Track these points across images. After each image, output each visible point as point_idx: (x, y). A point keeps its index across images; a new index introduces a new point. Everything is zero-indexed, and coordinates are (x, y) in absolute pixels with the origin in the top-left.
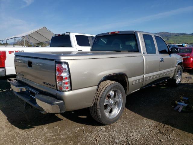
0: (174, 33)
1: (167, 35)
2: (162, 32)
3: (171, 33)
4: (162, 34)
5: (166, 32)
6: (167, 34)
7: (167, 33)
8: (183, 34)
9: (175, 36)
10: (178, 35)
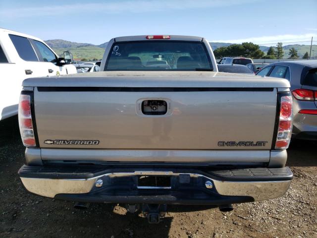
0: (76, 43)
1: (66, 45)
2: (58, 40)
3: (71, 42)
4: (58, 42)
5: (63, 41)
6: (66, 43)
7: (65, 41)
8: (89, 45)
9: (78, 47)
10: (82, 46)
